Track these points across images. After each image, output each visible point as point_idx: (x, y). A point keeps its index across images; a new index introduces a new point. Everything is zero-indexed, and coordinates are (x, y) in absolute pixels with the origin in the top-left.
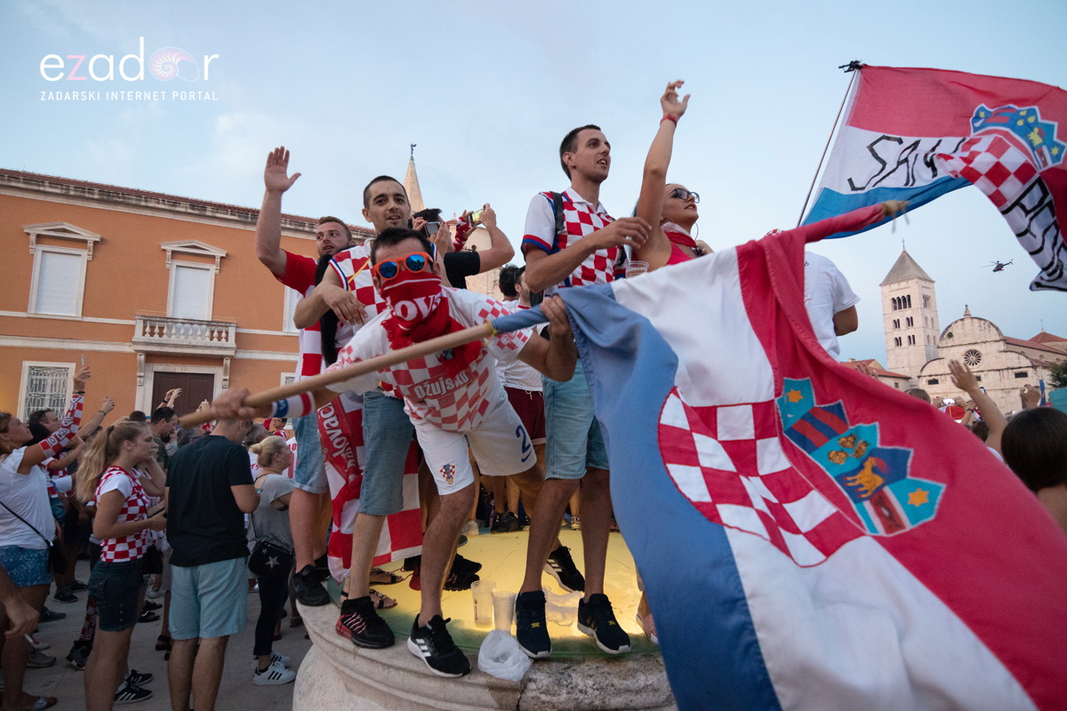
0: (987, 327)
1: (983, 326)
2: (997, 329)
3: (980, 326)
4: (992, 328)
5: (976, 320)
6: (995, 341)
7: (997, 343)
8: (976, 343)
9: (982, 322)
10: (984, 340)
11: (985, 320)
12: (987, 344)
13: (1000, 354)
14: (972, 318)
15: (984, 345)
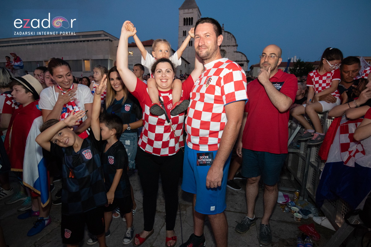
0: (231, 38)
1: (229, 38)
2: (235, 39)
3: (228, 37)
4: (233, 39)
5: (226, 33)
6: (233, 46)
7: (234, 47)
8: (224, 46)
9: (229, 35)
10: (229, 45)
11: (230, 34)
12: (230, 47)
13: (234, 53)
14: (225, 32)
15: (228, 47)
